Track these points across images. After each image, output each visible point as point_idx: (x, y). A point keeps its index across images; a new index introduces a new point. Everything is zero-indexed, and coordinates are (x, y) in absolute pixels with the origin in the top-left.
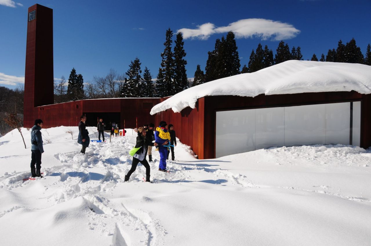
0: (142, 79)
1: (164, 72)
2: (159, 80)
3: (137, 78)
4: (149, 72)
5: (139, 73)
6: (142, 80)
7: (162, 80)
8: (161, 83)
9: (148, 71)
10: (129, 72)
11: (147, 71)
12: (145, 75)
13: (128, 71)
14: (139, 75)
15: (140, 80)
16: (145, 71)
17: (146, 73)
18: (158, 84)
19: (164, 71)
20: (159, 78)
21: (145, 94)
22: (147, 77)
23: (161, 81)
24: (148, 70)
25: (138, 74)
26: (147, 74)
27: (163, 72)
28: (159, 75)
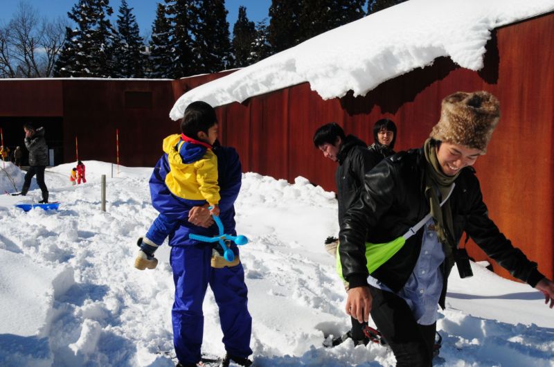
0: (114, 31)
1: (172, 16)
2: (159, 36)
3: (102, 28)
4: (131, 15)
5: (106, 14)
6: (116, 35)
7: (167, 36)
8: (163, 44)
9: (128, 11)
10: (76, 13)
11: (125, 10)
12: (121, 22)
13: (73, 10)
14: (105, 19)
15: (110, 35)
16: (121, 11)
17: (122, 16)
18: (157, 47)
19: (171, 11)
20: (157, 32)
21: (123, 70)
22: (128, 28)
23: (163, 39)
24: (128, 8)
25: (103, 16)
26: (125, 19)
27: (169, 14)
28: (156, 24)
